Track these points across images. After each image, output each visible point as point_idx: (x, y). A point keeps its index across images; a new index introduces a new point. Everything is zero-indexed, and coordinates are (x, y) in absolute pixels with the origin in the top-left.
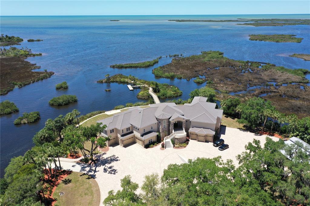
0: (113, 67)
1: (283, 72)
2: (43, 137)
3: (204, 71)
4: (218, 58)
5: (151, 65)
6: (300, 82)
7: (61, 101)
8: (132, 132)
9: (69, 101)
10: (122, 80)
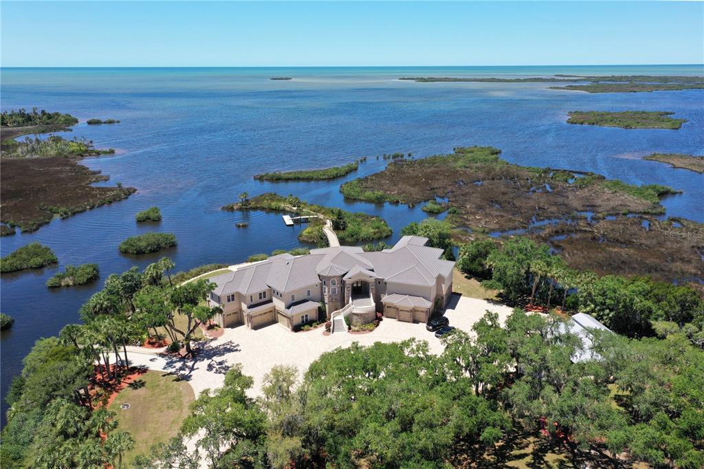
0: (261, 179)
1: (616, 192)
2: (98, 306)
3: (449, 189)
4: (485, 161)
5: (340, 176)
6: (645, 213)
7: (143, 244)
8: (271, 301)
9: (159, 245)
10: (274, 205)
